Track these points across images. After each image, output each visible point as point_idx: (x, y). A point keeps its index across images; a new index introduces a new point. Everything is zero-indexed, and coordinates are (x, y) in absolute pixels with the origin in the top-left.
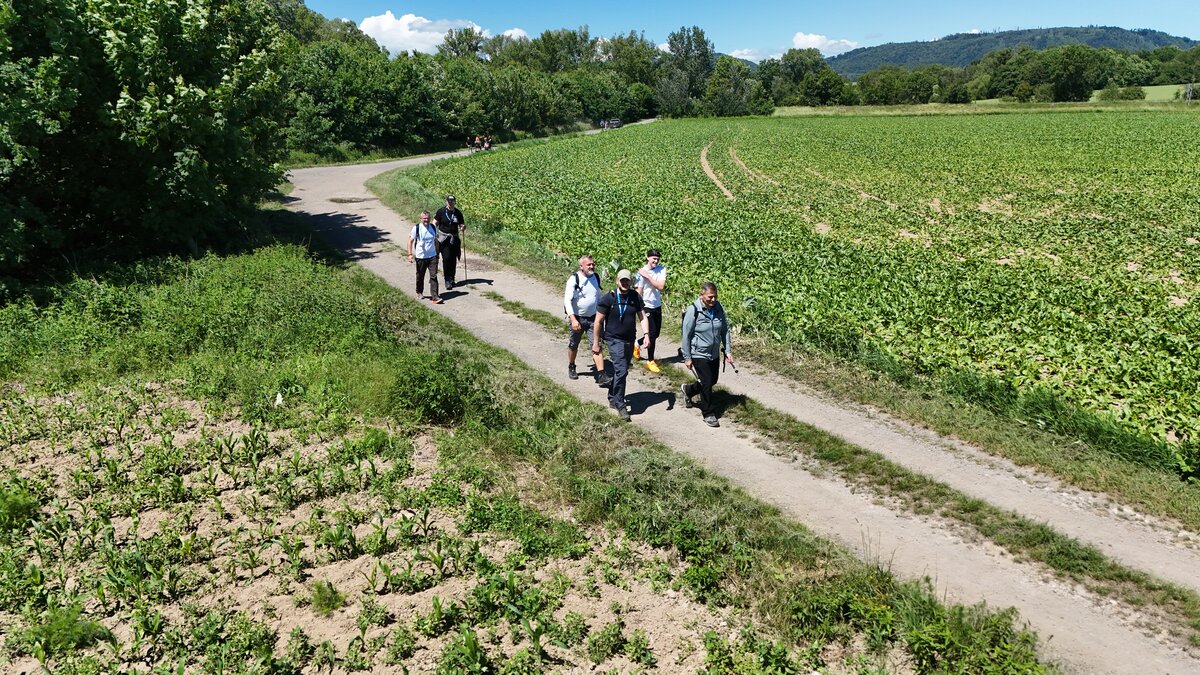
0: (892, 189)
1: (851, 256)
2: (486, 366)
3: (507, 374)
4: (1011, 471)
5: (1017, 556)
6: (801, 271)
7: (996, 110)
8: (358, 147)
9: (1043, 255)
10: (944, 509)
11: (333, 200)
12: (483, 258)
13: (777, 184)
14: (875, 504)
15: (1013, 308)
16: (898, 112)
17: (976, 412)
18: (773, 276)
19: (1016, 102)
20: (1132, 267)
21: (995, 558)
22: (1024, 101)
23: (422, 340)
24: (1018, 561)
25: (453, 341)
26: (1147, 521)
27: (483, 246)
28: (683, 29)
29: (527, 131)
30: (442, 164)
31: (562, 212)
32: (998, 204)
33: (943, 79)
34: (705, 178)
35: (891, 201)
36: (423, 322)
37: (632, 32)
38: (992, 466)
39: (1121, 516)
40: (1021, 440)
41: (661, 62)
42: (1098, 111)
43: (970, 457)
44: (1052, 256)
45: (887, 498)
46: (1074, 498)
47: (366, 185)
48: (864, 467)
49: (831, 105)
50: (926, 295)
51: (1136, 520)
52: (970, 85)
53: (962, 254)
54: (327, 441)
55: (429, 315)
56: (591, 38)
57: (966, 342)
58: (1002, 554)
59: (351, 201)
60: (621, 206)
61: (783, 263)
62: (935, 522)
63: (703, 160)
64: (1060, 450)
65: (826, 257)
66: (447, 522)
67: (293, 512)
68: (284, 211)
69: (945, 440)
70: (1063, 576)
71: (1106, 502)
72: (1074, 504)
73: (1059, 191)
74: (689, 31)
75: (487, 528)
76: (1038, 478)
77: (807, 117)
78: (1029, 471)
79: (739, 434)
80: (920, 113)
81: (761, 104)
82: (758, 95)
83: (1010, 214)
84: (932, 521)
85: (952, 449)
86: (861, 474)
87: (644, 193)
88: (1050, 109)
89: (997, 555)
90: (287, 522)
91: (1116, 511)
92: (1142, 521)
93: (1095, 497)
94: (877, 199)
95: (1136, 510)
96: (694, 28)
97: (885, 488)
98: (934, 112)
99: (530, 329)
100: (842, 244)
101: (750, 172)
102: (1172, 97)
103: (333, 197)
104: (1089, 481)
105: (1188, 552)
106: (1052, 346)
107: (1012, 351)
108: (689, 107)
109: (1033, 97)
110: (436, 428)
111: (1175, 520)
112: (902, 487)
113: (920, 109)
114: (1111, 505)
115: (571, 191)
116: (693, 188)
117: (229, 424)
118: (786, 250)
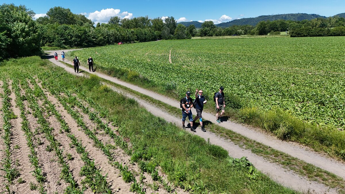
22: (252, 35)
41: (164, 26)
49: (207, 36)
56: (149, 19)
74: (170, 18)
81: (188, 36)
108: (170, 37)
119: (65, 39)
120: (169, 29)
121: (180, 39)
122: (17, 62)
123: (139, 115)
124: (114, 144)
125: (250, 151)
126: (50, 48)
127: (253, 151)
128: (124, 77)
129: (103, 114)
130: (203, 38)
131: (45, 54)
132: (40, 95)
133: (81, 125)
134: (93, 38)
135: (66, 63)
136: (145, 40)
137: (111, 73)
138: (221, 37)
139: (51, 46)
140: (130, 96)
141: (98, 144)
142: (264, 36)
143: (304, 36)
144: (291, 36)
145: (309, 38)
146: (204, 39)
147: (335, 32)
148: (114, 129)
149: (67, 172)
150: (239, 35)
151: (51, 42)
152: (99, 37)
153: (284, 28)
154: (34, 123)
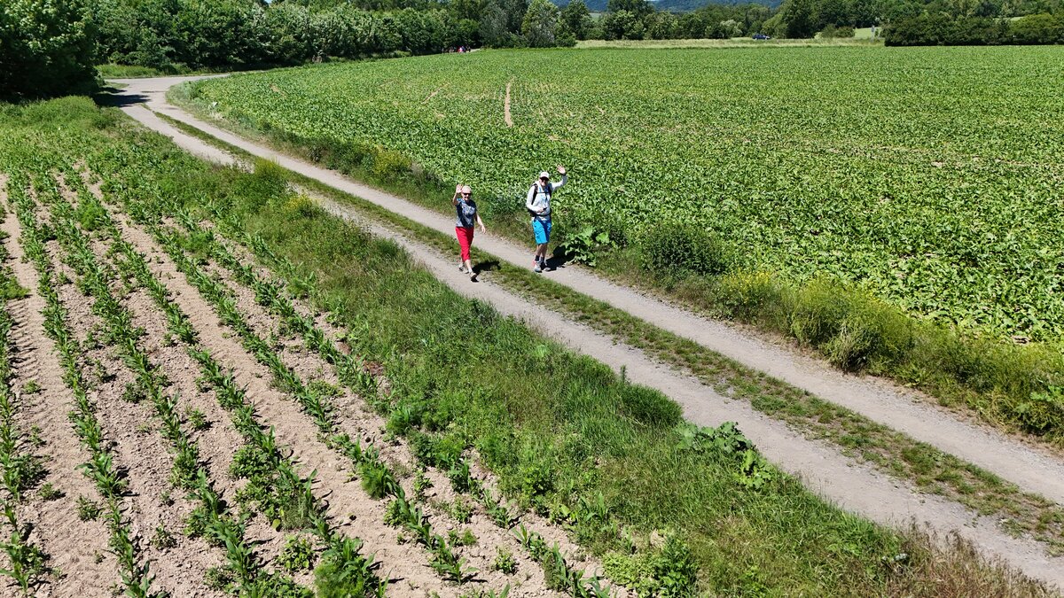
41: (488, 2)
42: (810, 46)
49: (624, 39)
59: (152, 92)
81: (565, 38)
82: (563, 31)
108: (508, 39)
119: (172, 43)
120: (503, 13)
121: (540, 47)
122: (20, 115)
123: (410, 293)
124: (332, 381)
125: (748, 405)
126: (125, 69)
127: (756, 405)
128: (362, 170)
129: (298, 286)
130: (612, 44)
131: (108, 89)
132: (97, 223)
133: (233, 320)
134: (262, 39)
135: (178, 122)
136: (428, 48)
137: (320, 157)
138: (669, 44)
139: (127, 64)
140: (381, 231)
141: (284, 380)
142: (803, 42)
143: (929, 43)
144: (888, 44)
145: (942, 49)
146: (614, 48)
147: (1021, 31)
148: (333, 335)
149: (191, 468)
150: (726, 38)
151: (126, 52)
152: (281, 36)
153: (866, 17)
154: (81, 313)
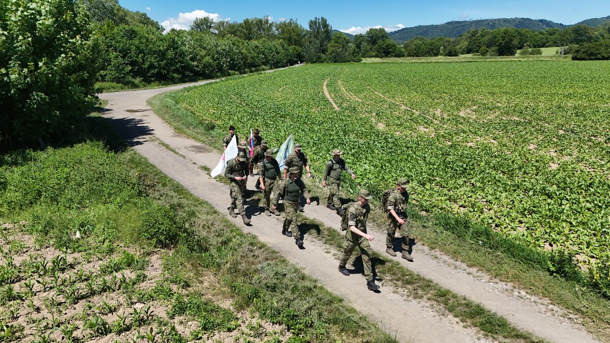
0: (417, 104)
1: (393, 143)
2: (194, 212)
3: (204, 217)
4: (465, 270)
5: (465, 324)
6: (367, 151)
7: (471, 60)
8: (145, 80)
9: (489, 141)
10: (429, 295)
11: (128, 111)
12: (204, 145)
13: (360, 101)
14: (394, 293)
15: (472, 172)
16: (423, 61)
17: (449, 236)
18: (353, 155)
19: (480, 56)
20: (532, 147)
21: (453, 325)
23: (161, 196)
24: (465, 327)
25: (178, 197)
26: (533, 300)
27: (203, 138)
28: (316, 18)
29: (235, 71)
30: (189, 90)
31: (249, 117)
32: (469, 112)
33: (446, 44)
34: (324, 98)
35: (417, 111)
36: (164, 185)
37: (291, 20)
38: (456, 268)
39: (519, 297)
40: (471, 252)
41: (305, 35)
42: (519, 61)
43: (445, 262)
44: (493, 141)
45: (400, 289)
46: (496, 286)
47: (147, 102)
48: (389, 270)
49: (390, 57)
50: (429, 165)
51: (527, 299)
52: (458, 47)
53: (450, 140)
54: (102, 260)
55: (168, 180)
56: (270, 22)
57: (447, 192)
58: (457, 322)
59: (137, 111)
60: (280, 114)
61: (359, 147)
62: (424, 303)
63: (325, 88)
64: (490, 258)
65: (381, 143)
66: (161, 310)
67: (75, 306)
68: (100, 117)
69: (433, 252)
70: (488, 336)
71: (512, 288)
72: (496, 290)
73: (499, 104)
74: (319, 19)
75: (183, 314)
76: (478, 274)
77: (378, 63)
78: (474, 270)
79: (326, 250)
80: (434, 61)
81: (355, 56)
82: (354, 52)
83: (474, 117)
84: (423, 303)
85: (436, 257)
86: (388, 275)
87: (293, 105)
88: (497, 60)
89: (455, 323)
90: (70, 313)
91: (517, 293)
92: (530, 299)
93: (506, 285)
94: (409, 109)
95: (527, 293)
96: (322, 18)
97: (400, 283)
98: (440, 61)
99: (222, 188)
100: (389, 136)
101: (348, 94)
102: (554, 53)
103: (129, 109)
104: (504, 276)
105: (553, 318)
106: (490, 194)
107: (471, 197)
108: (320, 58)
109: (488, 53)
110: (163, 250)
111: (547, 299)
112: (408, 283)
113: (434, 59)
114: (514, 290)
115: (254, 105)
116: (318, 103)
117: (48, 249)
118: (361, 138)
120: (317, 42)
121: (340, 62)
142: (507, 58)
144: (574, 58)
152: (203, 58)
